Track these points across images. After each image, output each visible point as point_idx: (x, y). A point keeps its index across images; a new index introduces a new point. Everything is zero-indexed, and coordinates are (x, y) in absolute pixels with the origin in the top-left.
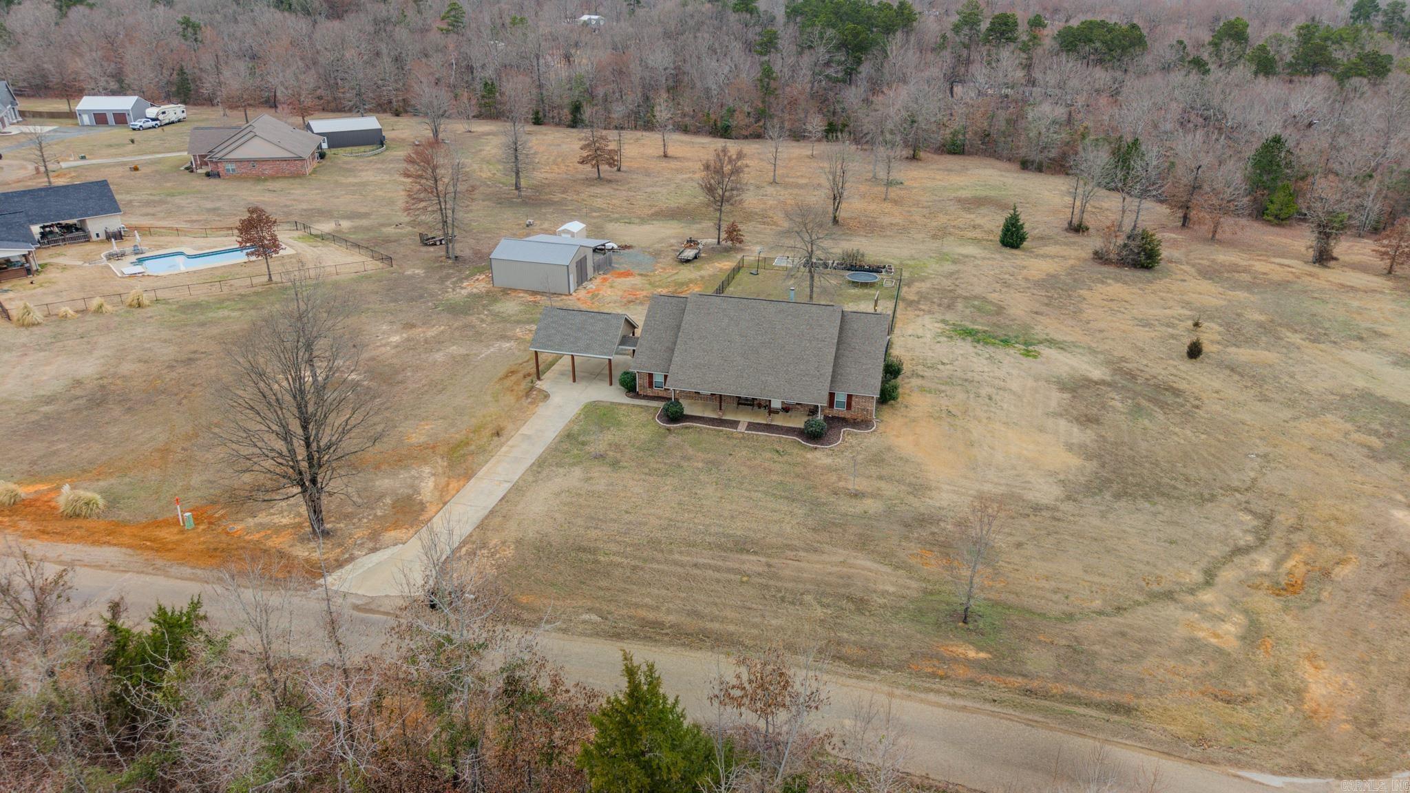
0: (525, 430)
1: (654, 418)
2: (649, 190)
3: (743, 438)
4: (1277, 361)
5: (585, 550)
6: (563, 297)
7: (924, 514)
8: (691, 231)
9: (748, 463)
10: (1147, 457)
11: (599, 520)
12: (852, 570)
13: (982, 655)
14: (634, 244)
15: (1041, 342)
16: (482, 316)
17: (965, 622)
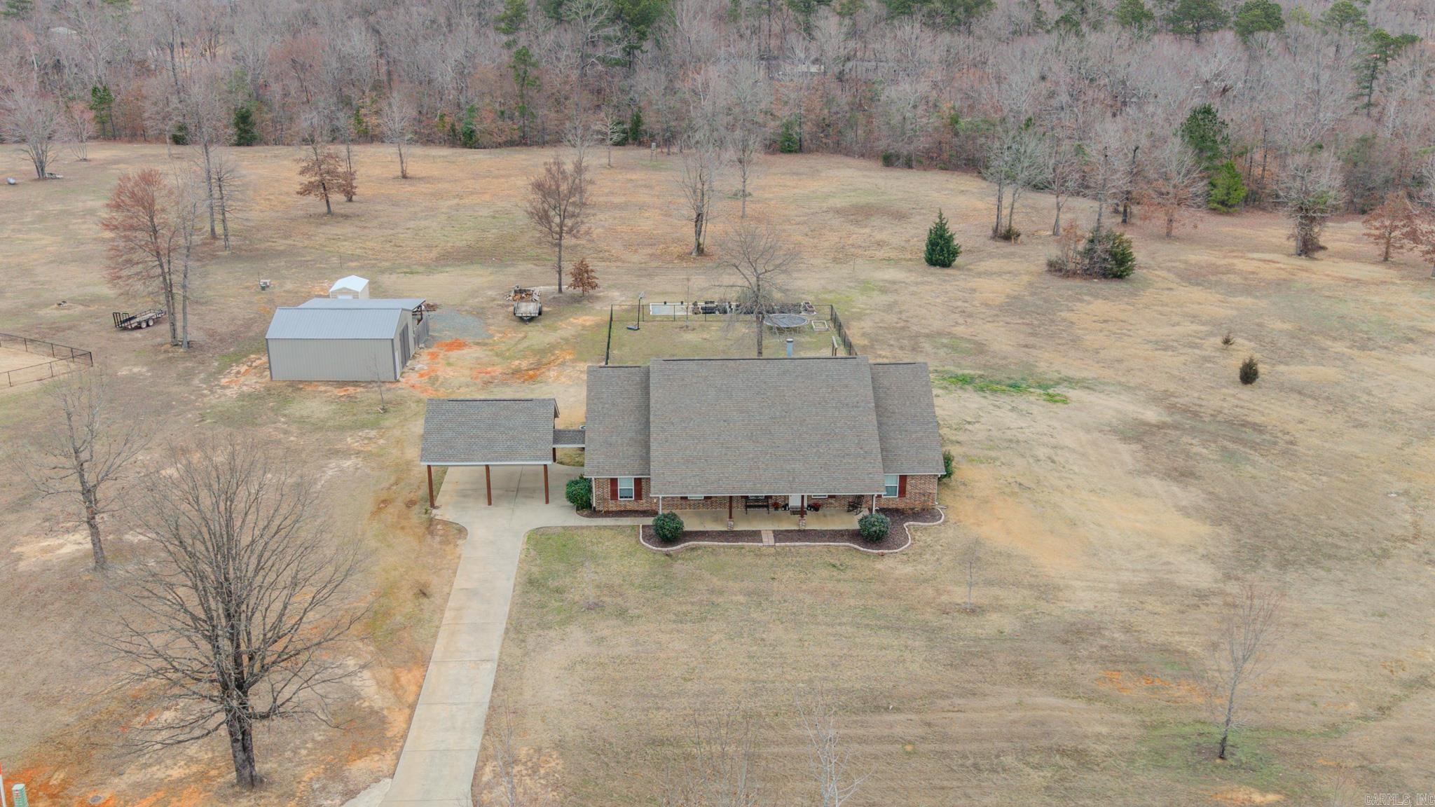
0: (459, 582)
1: (638, 542)
2: (412, 224)
3: (778, 554)
4: (1341, 377)
5: (662, 743)
6: (388, 385)
7: (1074, 624)
8: (511, 277)
9: (804, 587)
10: (1279, 512)
11: (655, 696)
12: (1040, 713)
13: (1271, 797)
14: (437, 302)
15: (1057, 383)
16: (279, 425)
17: (1222, 757)
